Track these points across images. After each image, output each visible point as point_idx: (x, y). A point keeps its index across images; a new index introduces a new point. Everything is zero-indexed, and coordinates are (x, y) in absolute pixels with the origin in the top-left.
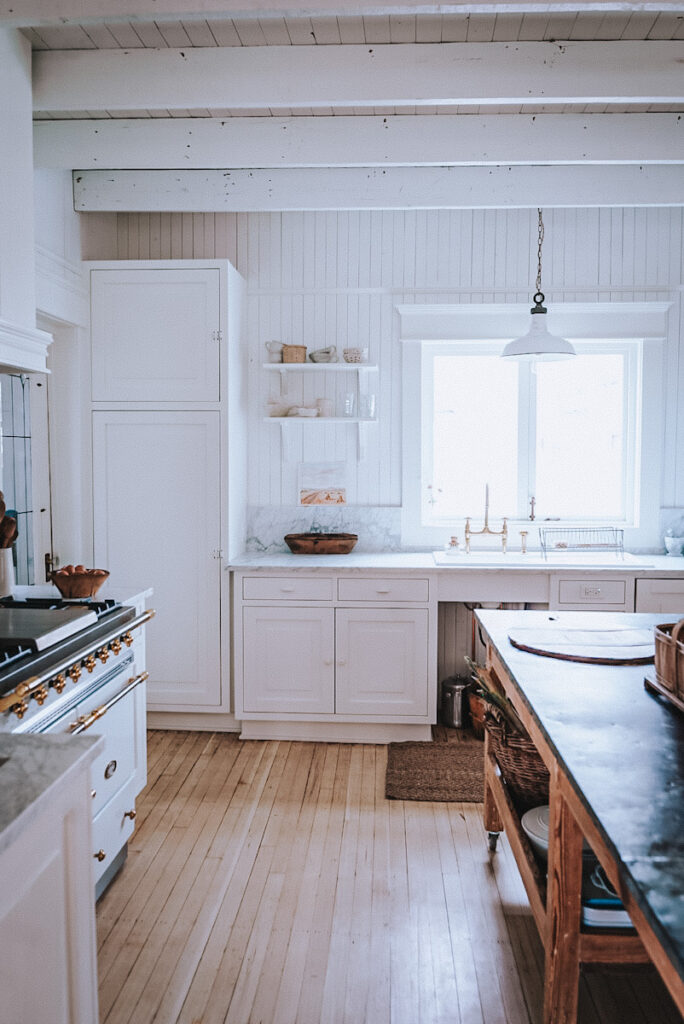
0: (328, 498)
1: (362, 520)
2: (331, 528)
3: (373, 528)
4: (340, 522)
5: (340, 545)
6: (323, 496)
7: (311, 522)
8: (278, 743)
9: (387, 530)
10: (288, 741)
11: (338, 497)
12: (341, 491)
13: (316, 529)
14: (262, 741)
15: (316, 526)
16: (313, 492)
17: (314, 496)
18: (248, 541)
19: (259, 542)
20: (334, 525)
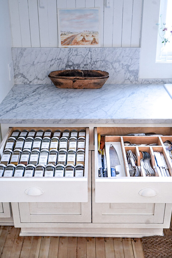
0: (84, 40)
1: (108, 59)
2: (82, 66)
3: (116, 65)
4: (89, 61)
5: (95, 83)
6: (79, 39)
7: (66, 61)
8: (49, 239)
9: (128, 66)
10: (57, 237)
11: (92, 39)
12: (94, 34)
13: (70, 66)
14: (37, 238)
15: (70, 64)
16: (71, 35)
17: (73, 37)
18: (15, 77)
19: (24, 77)
20: (85, 63)
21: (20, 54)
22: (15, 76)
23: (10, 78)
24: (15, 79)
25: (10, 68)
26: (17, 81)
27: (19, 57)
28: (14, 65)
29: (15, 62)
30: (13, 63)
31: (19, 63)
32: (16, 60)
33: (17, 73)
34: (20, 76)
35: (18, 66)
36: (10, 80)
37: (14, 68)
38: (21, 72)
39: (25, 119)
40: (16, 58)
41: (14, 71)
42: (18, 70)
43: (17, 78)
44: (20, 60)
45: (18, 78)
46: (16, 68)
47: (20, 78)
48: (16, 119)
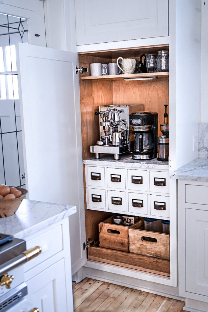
21: (206, 129)
22: (199, 149)
23: (194, 149)
24: (199, 153)
25: (195, 140)
26: (201, 154)
27: (205, 131)
28: (200, 139)
29: (200, 136)
30: (199, 136)
31: (204, 137)
32: (202, 134)
33: (202, 147)
34: (204, 150)
35: (203, 140)
36: (194, 151)
37: (199, 142)
38: (205, 146)
39: (201, 176)
40: (202, 132)
41: (199, 145)
42: (203, 144)
43: (200, 152)
44: (205, 134)
45: (202, 151)
46: (201, 142)
47: (204, 151)
48: (193, 176)
